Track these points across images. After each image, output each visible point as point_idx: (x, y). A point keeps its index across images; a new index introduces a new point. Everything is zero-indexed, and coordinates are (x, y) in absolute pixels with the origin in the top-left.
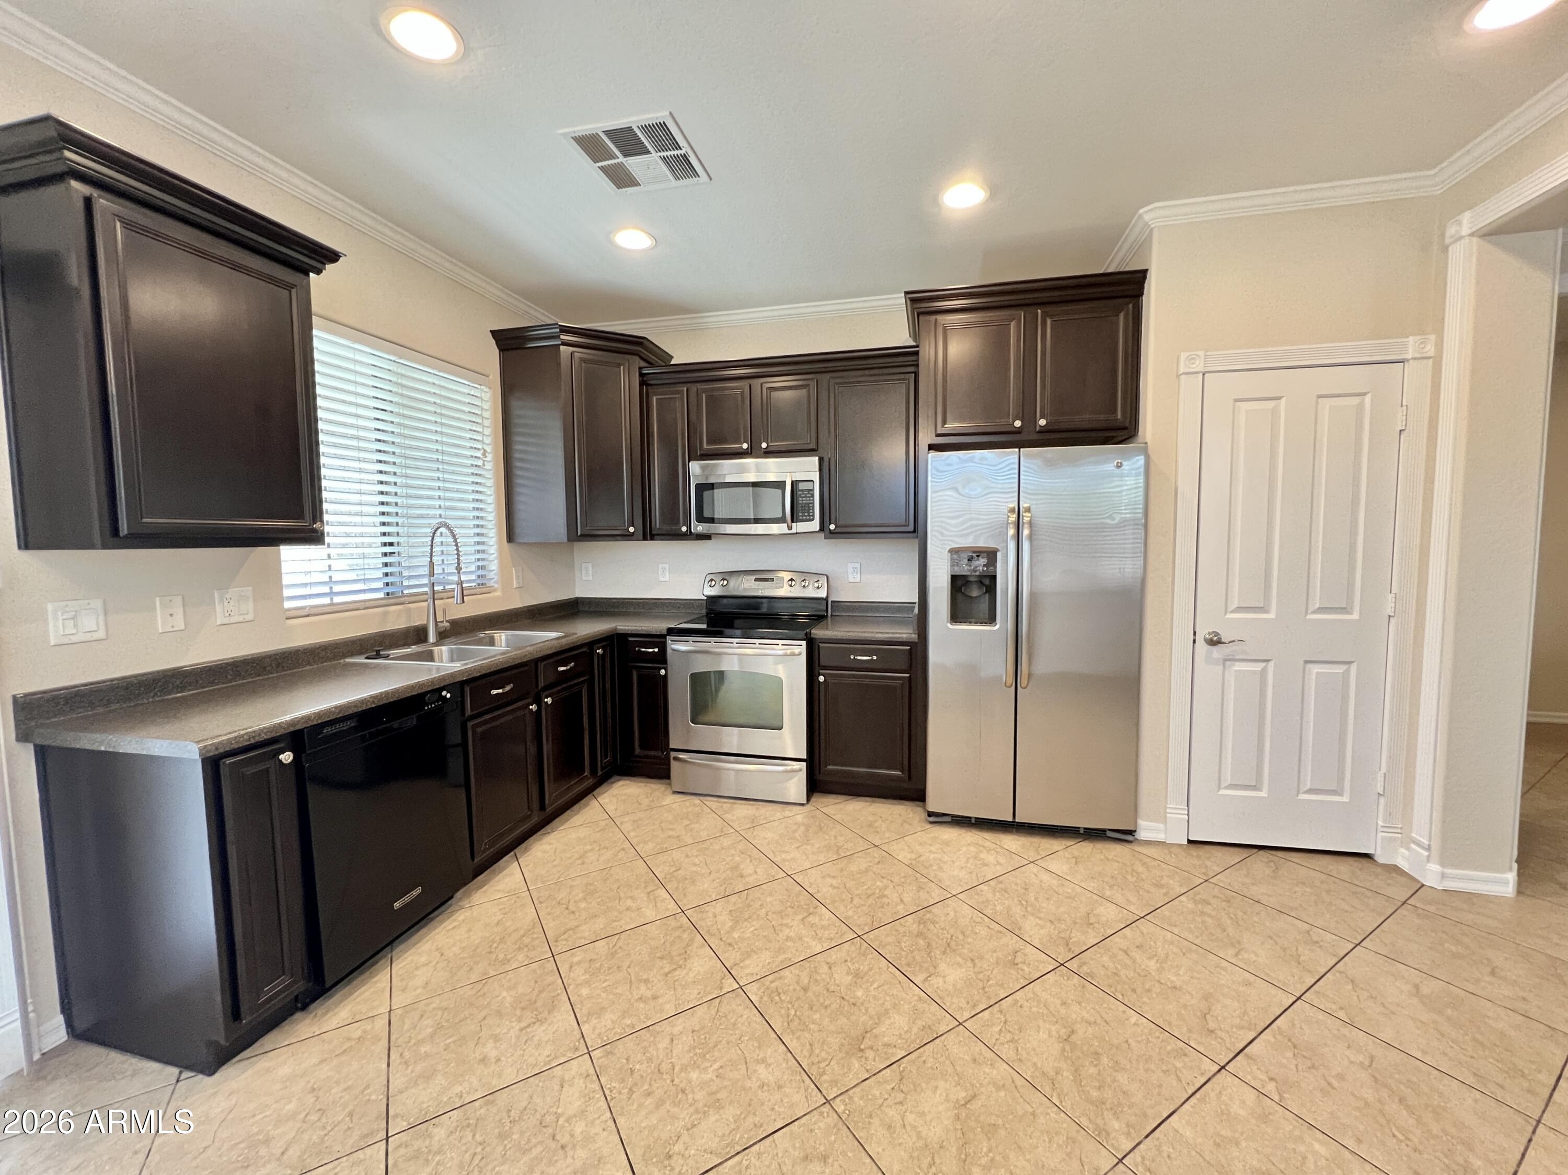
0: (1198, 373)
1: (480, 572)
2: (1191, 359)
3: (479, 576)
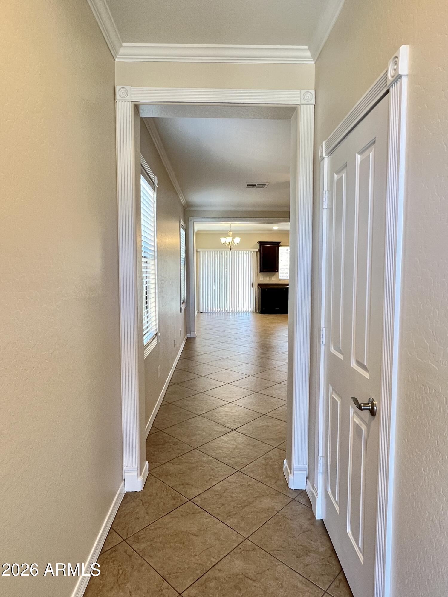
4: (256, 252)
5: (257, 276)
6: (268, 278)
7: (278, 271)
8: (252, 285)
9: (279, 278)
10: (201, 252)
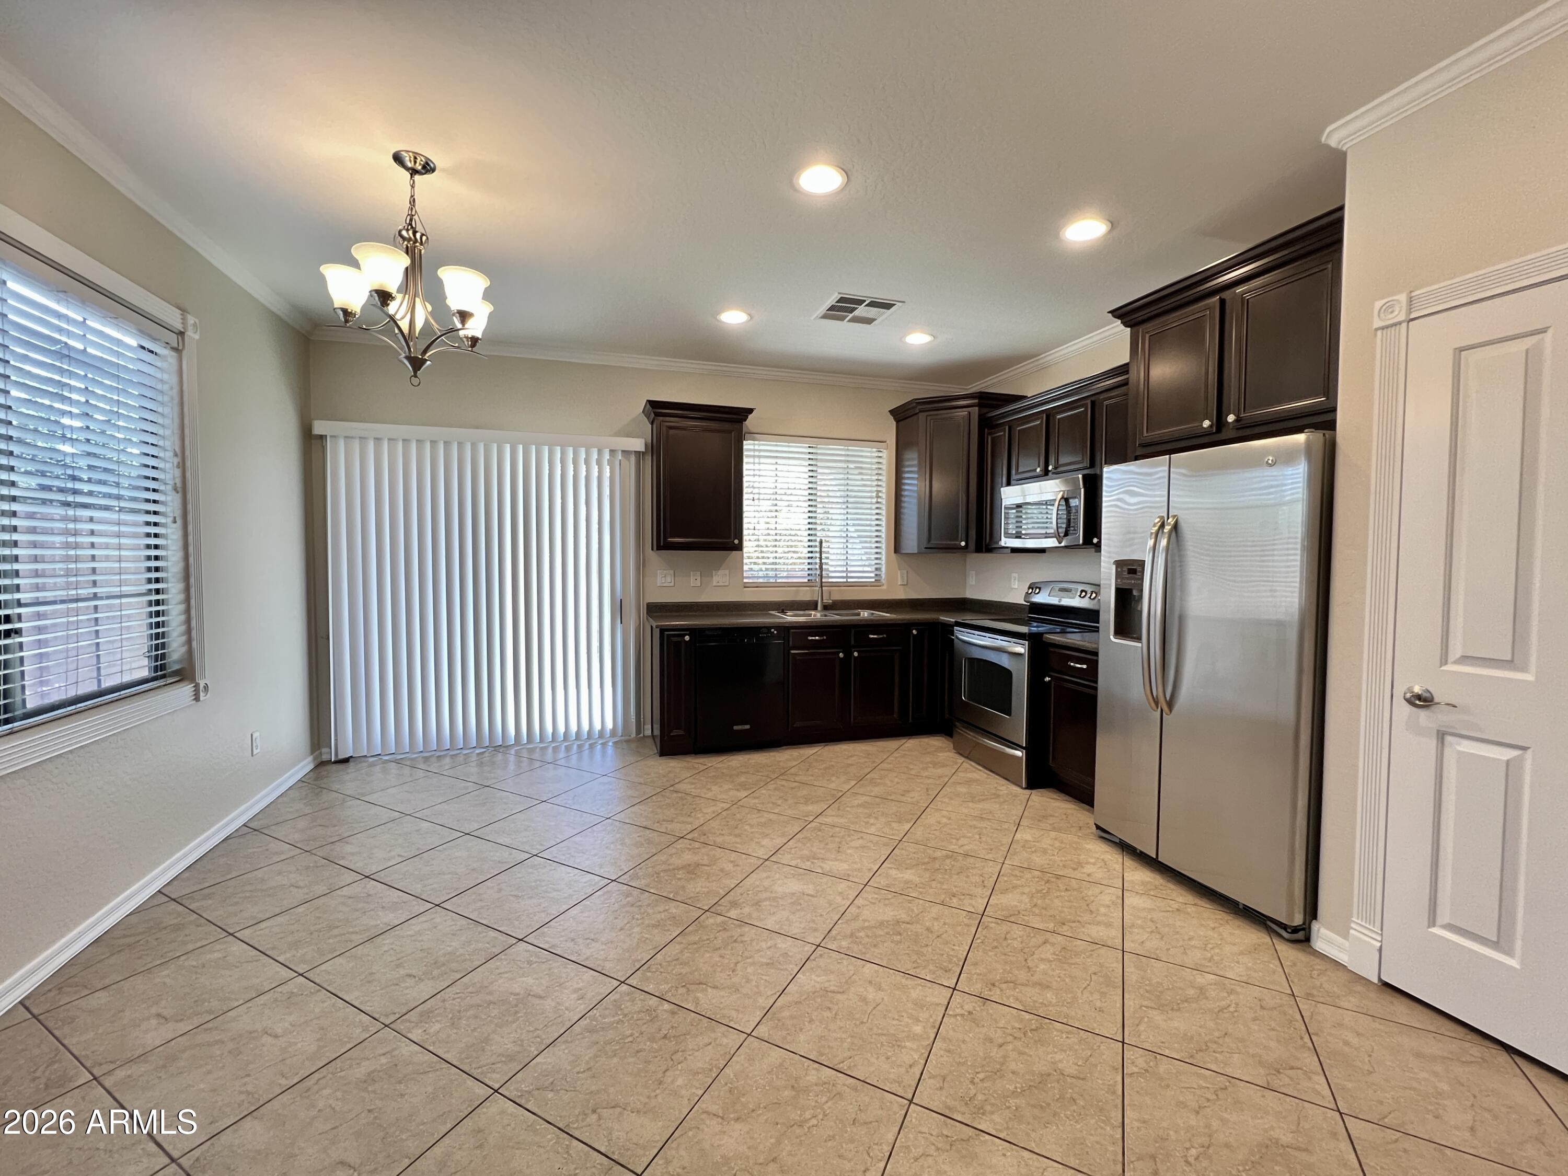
0: (1400, 323)
1: (877, 573)
2: (1388, 308)
3: (876, 575)
4: (637, 453)
5: (641, 565)
6: (694, 580)
7: (739, 547)
8: (619, 609)
9: (743, 578)
10: (341, 444)
